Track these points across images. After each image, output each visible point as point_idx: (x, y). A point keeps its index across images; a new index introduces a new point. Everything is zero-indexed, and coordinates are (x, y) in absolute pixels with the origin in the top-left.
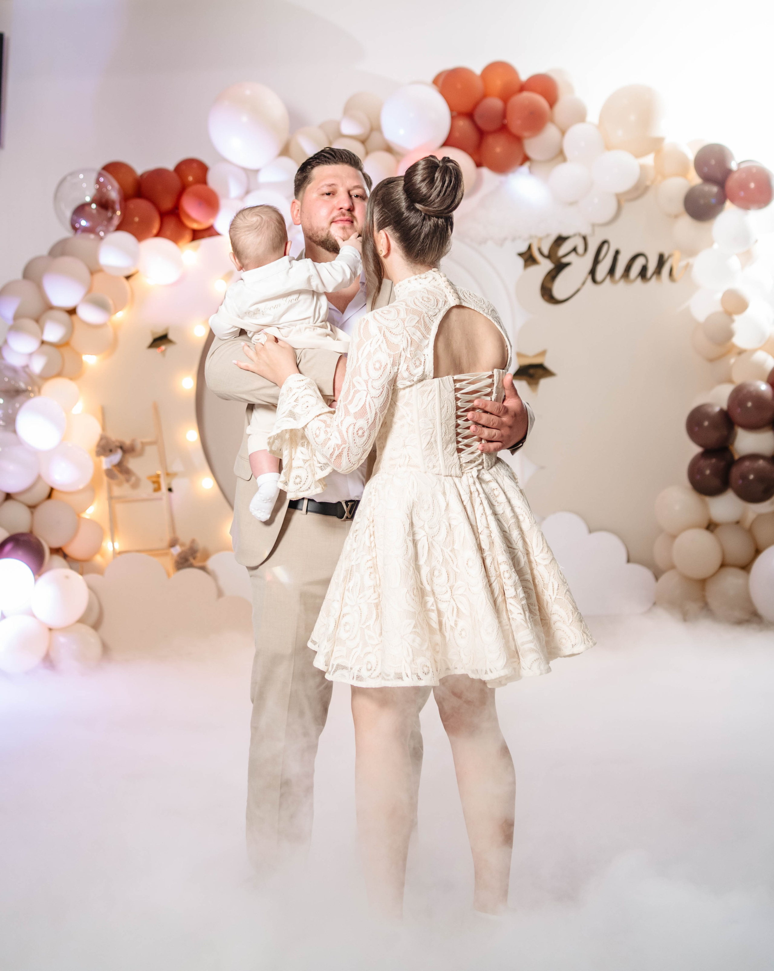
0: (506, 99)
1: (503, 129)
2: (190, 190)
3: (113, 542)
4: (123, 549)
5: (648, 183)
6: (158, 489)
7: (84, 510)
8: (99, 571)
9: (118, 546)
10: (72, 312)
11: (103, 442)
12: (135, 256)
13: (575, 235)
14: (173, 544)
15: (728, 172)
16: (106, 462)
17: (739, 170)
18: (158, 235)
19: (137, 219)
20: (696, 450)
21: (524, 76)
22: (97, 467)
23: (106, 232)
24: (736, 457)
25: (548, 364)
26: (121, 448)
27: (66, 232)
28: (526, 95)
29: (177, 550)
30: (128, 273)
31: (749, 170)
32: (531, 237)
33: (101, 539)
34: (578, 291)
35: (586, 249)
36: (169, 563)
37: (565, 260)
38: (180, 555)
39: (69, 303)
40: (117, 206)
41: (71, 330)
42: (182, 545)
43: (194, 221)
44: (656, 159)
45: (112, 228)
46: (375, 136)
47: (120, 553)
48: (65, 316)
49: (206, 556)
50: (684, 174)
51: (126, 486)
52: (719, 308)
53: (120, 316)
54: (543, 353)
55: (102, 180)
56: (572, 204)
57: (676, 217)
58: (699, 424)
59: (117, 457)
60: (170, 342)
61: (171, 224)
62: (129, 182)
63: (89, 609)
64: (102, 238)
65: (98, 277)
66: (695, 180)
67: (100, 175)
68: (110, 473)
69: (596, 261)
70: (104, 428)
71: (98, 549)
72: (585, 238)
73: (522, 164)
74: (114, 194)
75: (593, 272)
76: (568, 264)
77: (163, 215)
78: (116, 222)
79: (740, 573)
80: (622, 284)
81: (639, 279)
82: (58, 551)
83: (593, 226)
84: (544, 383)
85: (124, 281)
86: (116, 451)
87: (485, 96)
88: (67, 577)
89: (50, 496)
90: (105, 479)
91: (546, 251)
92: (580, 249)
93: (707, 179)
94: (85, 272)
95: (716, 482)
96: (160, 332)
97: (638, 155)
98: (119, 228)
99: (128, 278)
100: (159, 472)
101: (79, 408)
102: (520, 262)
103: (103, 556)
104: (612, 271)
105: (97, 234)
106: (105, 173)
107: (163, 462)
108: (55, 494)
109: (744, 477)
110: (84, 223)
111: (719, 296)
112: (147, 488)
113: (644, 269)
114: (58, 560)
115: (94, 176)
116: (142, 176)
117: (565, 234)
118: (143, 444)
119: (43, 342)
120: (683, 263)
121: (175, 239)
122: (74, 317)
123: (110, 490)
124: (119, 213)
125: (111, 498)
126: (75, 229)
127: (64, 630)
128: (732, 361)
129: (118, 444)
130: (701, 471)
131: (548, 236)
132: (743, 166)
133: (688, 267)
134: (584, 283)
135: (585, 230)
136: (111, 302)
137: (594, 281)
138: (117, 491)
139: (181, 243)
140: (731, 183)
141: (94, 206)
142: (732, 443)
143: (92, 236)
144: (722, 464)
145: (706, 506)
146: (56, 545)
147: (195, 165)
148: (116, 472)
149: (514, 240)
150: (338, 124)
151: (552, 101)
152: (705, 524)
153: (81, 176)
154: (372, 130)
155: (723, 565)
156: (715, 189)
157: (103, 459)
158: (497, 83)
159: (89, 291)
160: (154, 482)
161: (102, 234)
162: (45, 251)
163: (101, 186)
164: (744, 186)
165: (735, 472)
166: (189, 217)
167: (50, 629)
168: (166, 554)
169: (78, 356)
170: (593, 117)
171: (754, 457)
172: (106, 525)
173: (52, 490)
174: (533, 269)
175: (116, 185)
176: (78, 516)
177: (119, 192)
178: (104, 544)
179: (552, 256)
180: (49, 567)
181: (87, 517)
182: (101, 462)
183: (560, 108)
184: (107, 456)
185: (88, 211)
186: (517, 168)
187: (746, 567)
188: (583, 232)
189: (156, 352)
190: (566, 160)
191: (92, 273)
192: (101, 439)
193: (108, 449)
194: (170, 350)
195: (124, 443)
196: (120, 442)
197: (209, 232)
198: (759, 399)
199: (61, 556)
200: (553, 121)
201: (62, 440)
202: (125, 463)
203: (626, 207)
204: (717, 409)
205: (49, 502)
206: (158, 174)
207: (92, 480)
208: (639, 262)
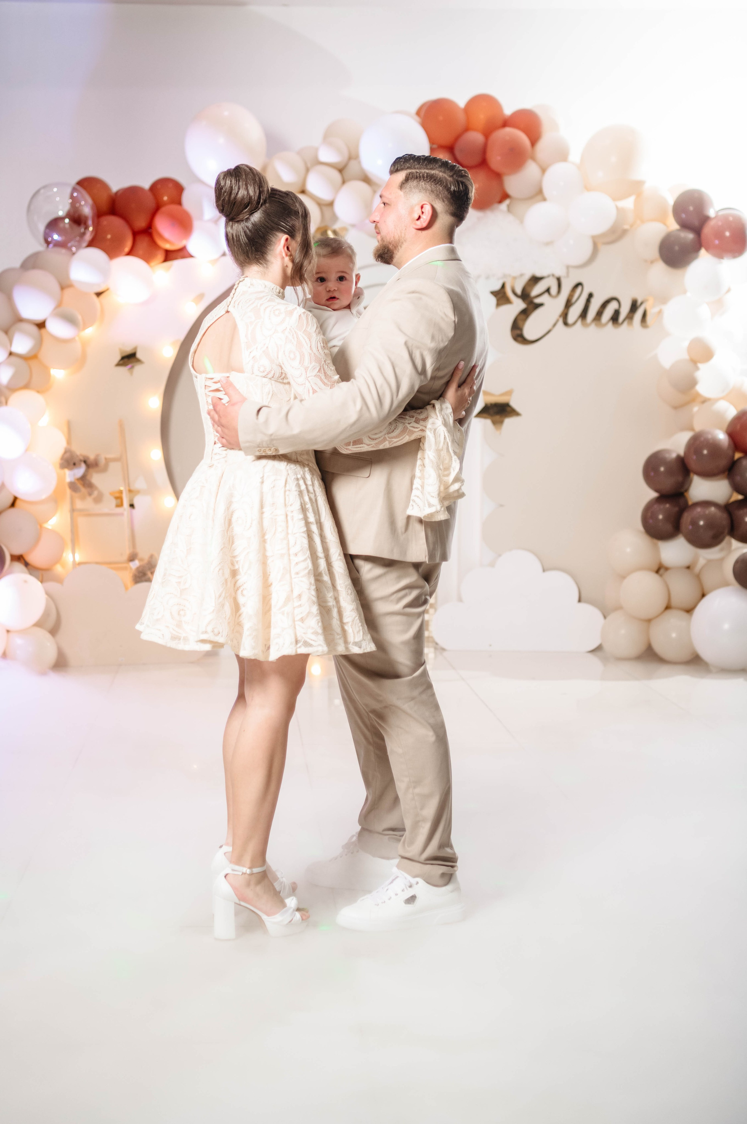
0: (487, 135)
1: (483, 163)
2: (164, 209)
3: (74, 553)
4: (83, 560)
5: (626, 227)
6: (120, 505)
7: (46, 521)
8: (59, 580)
9: (78, 558)
10: (41, 325)
11: (68, 455)
12: (105, 273)
13: (548, 276)
14: (132, 558)
15: (706, 219)
16: (70, 475)
17: (716, 217)
18: (129, 254)
19: (109, 236)
20: (653, 495)
21: (508, 111)
22: (60, 480)
23: (78, 248)
24: (690, 503)
25: (514, 404)
26: (85, 462)
27: (38, 246)
28: (508, 130)
29: (135, 565)
30: (99, 290)
31: (725, 218)
32: (505, 276)
33: (62, 551)
34: (549, 332)
35: (559, 290)
36: (127, 577)
37: (537, 301)
38: (138, 569)
39: (38, 316)
40: (90, 222)
41: (39, 343)
42: (141, 560)
43: (167, 241)
44: (637, 202)
45: (85, 244)
46: (353, 164)
47: (80, 564)
48: (34, 329)
50: (662, 219)
51: (89, 500)
52: (685, 356)
53: (89, 332)
54: (509, 393)
55: (75, 194)
56: (548, 244)
57: (652, 262)
58: (656, 470)
59: (80, 471)
60: (139, 361)
61: (143, 243)
62: (103, 199)
63: (46, 614)
64: (74, 254)
65: (68, 292)
66: (672, 225)
67: (74, 190)
68: (72, 486)
69: (568, 304)
70: (69, 442)
71: (58, 559)
72: (559, 280)
73: (500, 202)
74: (87, 210)
75: (565, 315)
76: (541, 305)
77: (136, 234)
78: (88, 237)
79: (684, 616)
80: (593, 328)
81: (611, 323)
82: (18, 558)
83: (568, 267)
84: (509, 422)
85: (95, 297)
86: (80, 465)
87: (467, 129)
88: (25, 582)
89: (13, 505)
90: (68, 491)
91: (519, 291)
92: (554, 290)
93: (685, 226)
94: (56, 288)
95: (669, 527)
96: (128, 350)
97: (616, 198)
98: (91, 244)
99: (98, 294)
100: (122, 488)
101: (45, 420)
102: (493, 300)
103: (63, 566)
104: (584, 314)
105: (70, 249)
106: (79, 187)
107: (126, 479)
108: (18, 503)
109: (694, 523)
110: (56, 237)
111: (686, 344)
112: (109, 505)
113: (616, 314)
114: (19, 566)
115: (69, 190)
116: (116, 193)
117: (538, 274)
118: (108, 461)
119: (11, 354)
120: (656, 310)
121: (147, 258)
122: (43, 331)
123: (72, 503)
124: (91, 229)
125: (73, 510)
126: (48, 243)
127: (22, 632)
128: (696, 409)
129: (82, 458)
130: (654, 516)
131: (522, 275)
132: (721, 213)
133: (660, 312)
134: (555, 325)
135: (560, 272)
136: (80, 317)
137: (566, 323)
138: (79, 504)
139: (152, 264)
140: (707, 231)
141: (67, 221)
142: (687, 490)
143: (63, 251)
144: (676, 509)
145: (657, 550)
146: (17, 552)
147: (171, 185)
148: (79, 485)
149: (488, 278)
150: (317, 150)
151: (534, 140)
152: (656, 568)
153: (55, 190)
154: (350, 158)
155: (668, 607)
156: (690, 236)
157: (67, 472)
158: (481, 117)
159: (59, 305)
160: (117, 498)
161: (74, 249)
162: (17, 264)
163: (74, 201)
164: (719, 234)
165: (687, 518)
166: (161, 236)
167: (8, 631)
168: (125, 569)
169: (45, 370)
170: (575, 156)
171: (706, 504)
172: (68, 537)
173: (15, 499)
174: (505, 308)
175: (90, 201)
176: (41, 526)
177: (92, 208)
178: (64, 555)
179: (525, 296)
180: (10, 573)
181: (50, 527)
182: (65, 474)
183: (542, 145)
184: (71, 469)
185: (61, 225)
186: (496, 205)
187: (690, 611)
188: (558, 274)
189: (123, 370)
190: (544, 199)
191: (62, 288)
192: (66, 452)
193: (72, 463)
194: (138, 369)
195: (88, 458)
196: (84, 457)
197: (181, 253)
198: (714, 447)
199: (22, 563)
200: (534, 159)
201: (26, 450)
202: (88, 477)
203: (603, 250)
204: (674, 455)
205: (12, 510)
206: (133, 191)
207: (56, 491)
208: (612, 306)
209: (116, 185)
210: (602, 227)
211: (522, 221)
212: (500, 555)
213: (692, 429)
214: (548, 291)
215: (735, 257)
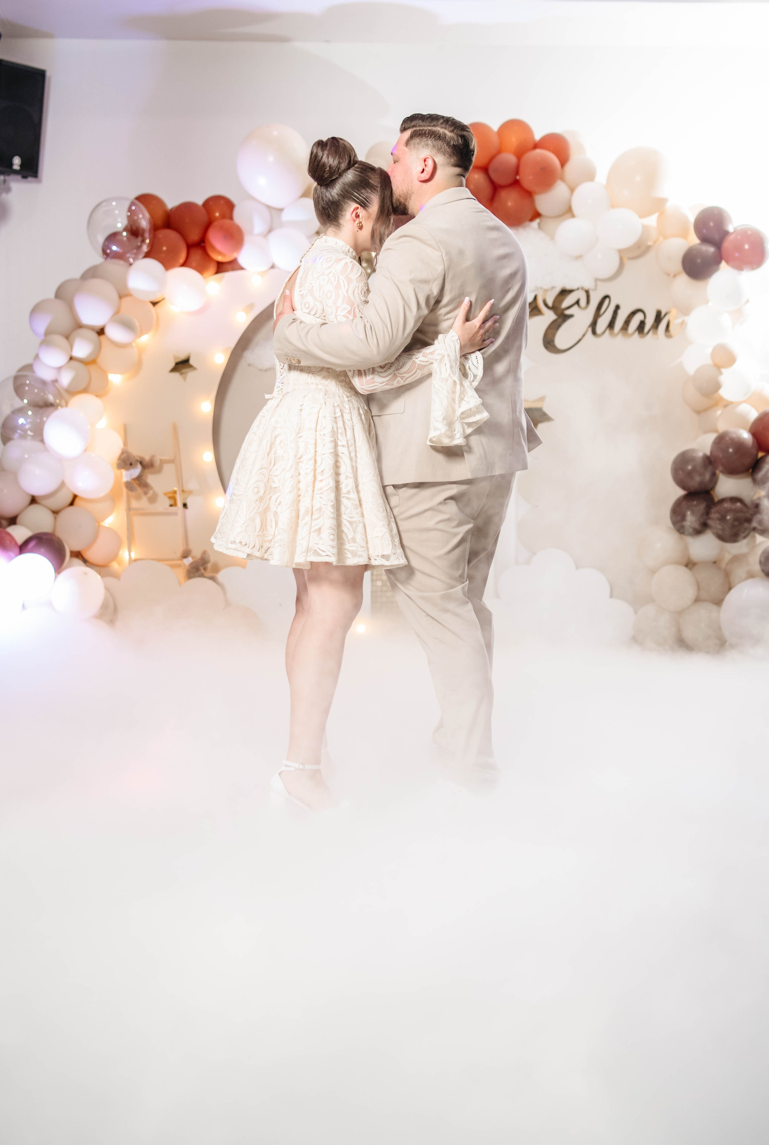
0: (520, 155)
1: (516, 183)
2: (216, 224)
3: (130, 550)
4: (138, 557)
5: (650, 243)
6: (174, 504)
7: (104, 520)
8: (116, 576)
9: (133, 556)
10: (101, 332)
11: (123, 456)
12: (161, 283)
13: (578, 289)
14: (185, 555)
15: (726, 233)
16: (127, 475)
17: (735, 232)
18: (184, 265)
19: (165, 248)
20: (680, 492)
21: (538, 136)
22: (117, 480)
23: (135, 259)
24: (716, 500)
25: (547, 409)
26: (141, 463)
27: (97, 258)
28: (538, 151)
29: (188, 561)
30: (155, 299)
31: (744, 233)
32: (538, 288)
33: (119, 548)
34: (579, 341)
35: (588, 302)
36: (181, 573)
37: (568, 312)
38: (191, 564)
39: (98, 323)
40: (147, 235)
41: (98, 348)
42: (194, 556)
43: (219, 253)
44: (659, 220)
45: (142, 255)
47: (135, 560)
48: (94, 335)
49: (217, 569)
50: (684, 235)
51: (145, 499)
52: (709, 361)
53: (145, 339)
54: (542, 399)
55: (133, 208)
56: (578, 258)
57: (676, 275)
58: (684, 468)
59: (136, 471)
60: (191, 366)
61: (196, 256)
62: (159, 215)
64: (131, 264)
65: (126, 301)
66: (694, 240)
67: (132, 204)
68: (129, 486)
69: (598, 314)
70: (125, 444)
71: (115, 557)
72: (587, 292)
73: (532, 220)
74: (144, 223)
75: (594, 325)
76: (571, 316)
77: (190, 247)
78: (145, 248)
79: (714, 607)
80: (620, 338)
81: (637, 333)
82: (77, 555)
83: (596, 280)
84: (542, 427)
85: (151, 305)
86: (136, 465)
87: (499, 152)
89: (72, 504)
90: (125, 490)
91: (550, 303)
92: (583, 303)
93: (705, 240)
94: (115, 296)
95: (698, 525)
96: (182, 357)
97: (642, 216)
98: (147, 255)
99: (154, 304)
100: (176, 489)
101: (102, 423)
103: (120, 564)
104: (611, 325)
105: (126, 260)
106: (137, 202)
107: (180, 479)
108: (77, 501)
109: (722, 518)
110: (114, 248)
111: (710, 350)
112: (163, 503)
113: (642, 324)
114: (77, 561)
115: (127, 204)
116: (172, 209)
117: (568, 287)
118: (163, 462)
119: (71, 358)
120: (679, 321)
121: (201, 269)
122: (102, 337)
123: (129, 502)
124: (148, 241)
125: (129, 509)
126: (106, 254)
128: (719, 412)
129: (139, 459)
130: (682, 512)
131: (553, 288)
132: (740, 229)
133: (683, 323)
134: (584, 335)
135: (588, 285)
136: (137, 324)
137: (594, 332)
138: (135, 504)
139: (205, 275)
140: (727, 244)
141: (125, 234)
142: (714, 487)
143: (122, 262)
144: (705, 506)
145: (686, 546)
146: (76, 548)
147: (222, 202)
148: (135, 485)
151: (564, 161)
152: (685, 562)
153: (114, 203)
155: (698, 600)
156: (711, 249)
157: (123, 471)
158: (513, 140)
159: (117, 312)
160: (170, 498)
161: (131, 260)
162: (77, 275)
163: (132, 214)
164: (739, 248)
165: (715, 513)
166: (213, 248)
168: (179, 566)
169: (104, 374)
170: (601, 177)
171: (732, 500)
172: (124, 535)
173: (75, 497)
174: (538, 319)
175: (147, 215)
176: (99, 524)
177: (150, 222)
178: (121, 552)
179: (555, 308)
180: (69, 566)
181: (107, 526)
182: (121, 475)
183: (570, 167)
184: (127, 469)
185: (119, 237)
186: (527, 223)
187: (718, 602)
188: (587, 287)
189: (176, 375)
190: (573, 216)
191: (121, 297)
192: (122, 453)
193: (129, 463)
194: (191, 375)
195: (143, 459)
196: (141, 458)
197: (233, 265)
198: (739, 446)
199: (80, 559)
200: (563, 179)
201: (85, 451)
202: (144, 477)
203: (628, 264)
204: (700, 454)
205: (71, 508)
206: (187, 207)
207: (113, 491)
208: (639, 317)
209: (171, 203)
210: (628, 241)
211: (552, 237)
212: (535, 554)
213: (716, 431)
214: (577, 303)
215: (753, 269)
